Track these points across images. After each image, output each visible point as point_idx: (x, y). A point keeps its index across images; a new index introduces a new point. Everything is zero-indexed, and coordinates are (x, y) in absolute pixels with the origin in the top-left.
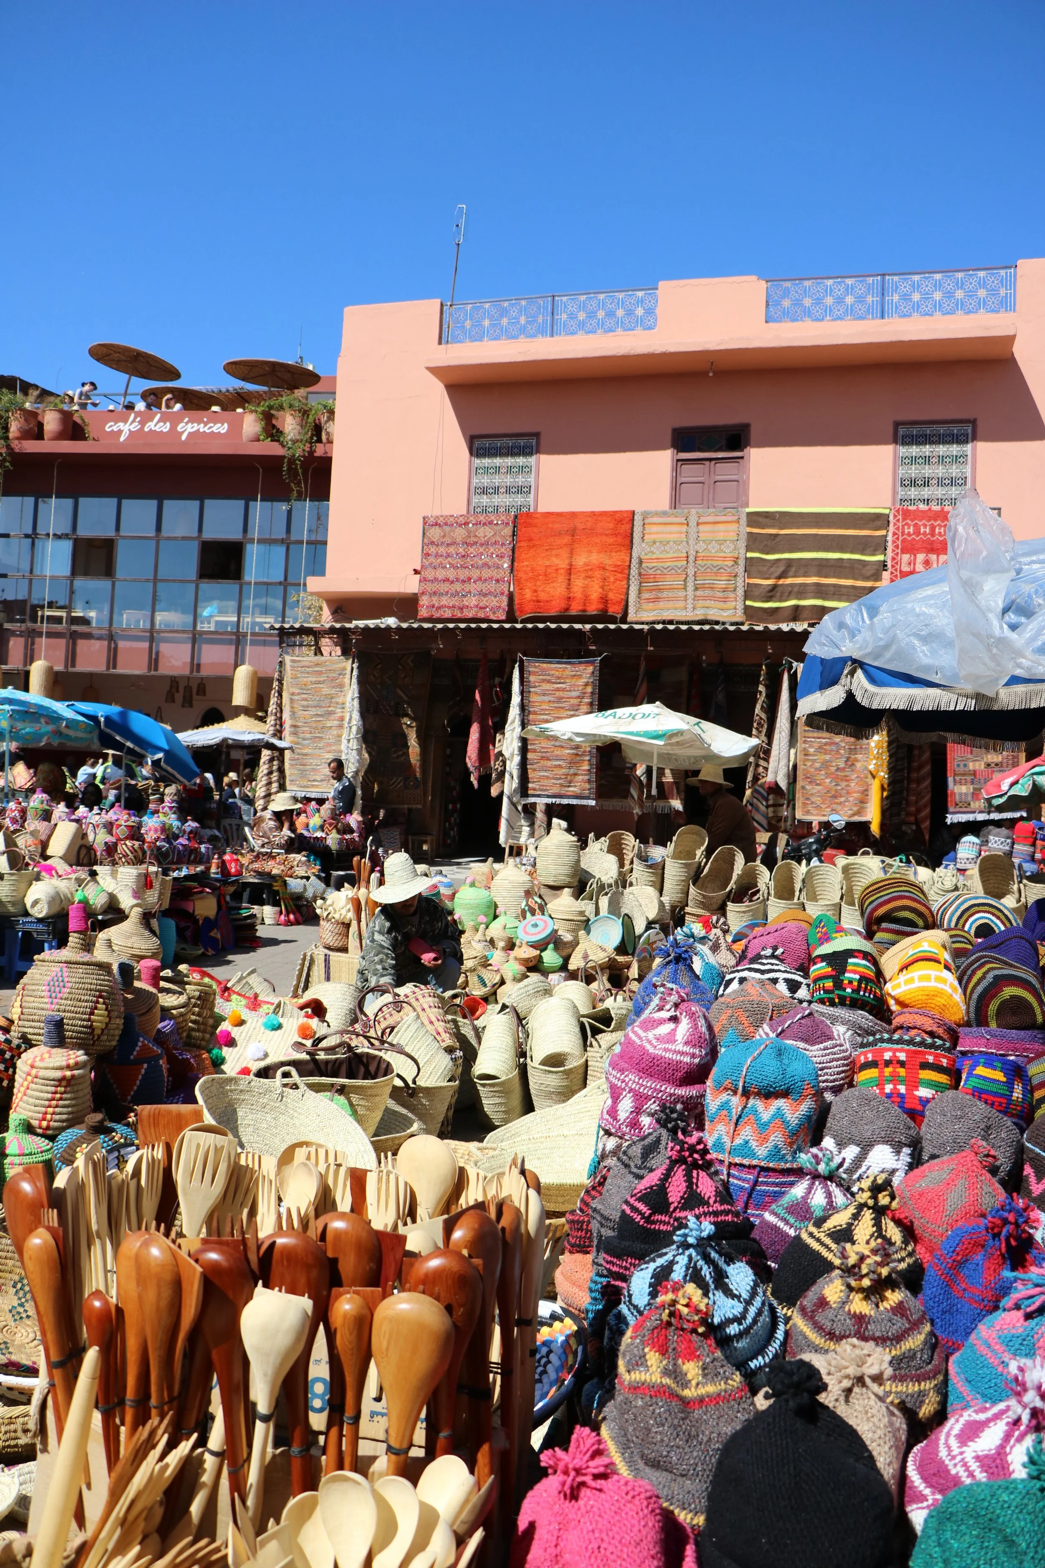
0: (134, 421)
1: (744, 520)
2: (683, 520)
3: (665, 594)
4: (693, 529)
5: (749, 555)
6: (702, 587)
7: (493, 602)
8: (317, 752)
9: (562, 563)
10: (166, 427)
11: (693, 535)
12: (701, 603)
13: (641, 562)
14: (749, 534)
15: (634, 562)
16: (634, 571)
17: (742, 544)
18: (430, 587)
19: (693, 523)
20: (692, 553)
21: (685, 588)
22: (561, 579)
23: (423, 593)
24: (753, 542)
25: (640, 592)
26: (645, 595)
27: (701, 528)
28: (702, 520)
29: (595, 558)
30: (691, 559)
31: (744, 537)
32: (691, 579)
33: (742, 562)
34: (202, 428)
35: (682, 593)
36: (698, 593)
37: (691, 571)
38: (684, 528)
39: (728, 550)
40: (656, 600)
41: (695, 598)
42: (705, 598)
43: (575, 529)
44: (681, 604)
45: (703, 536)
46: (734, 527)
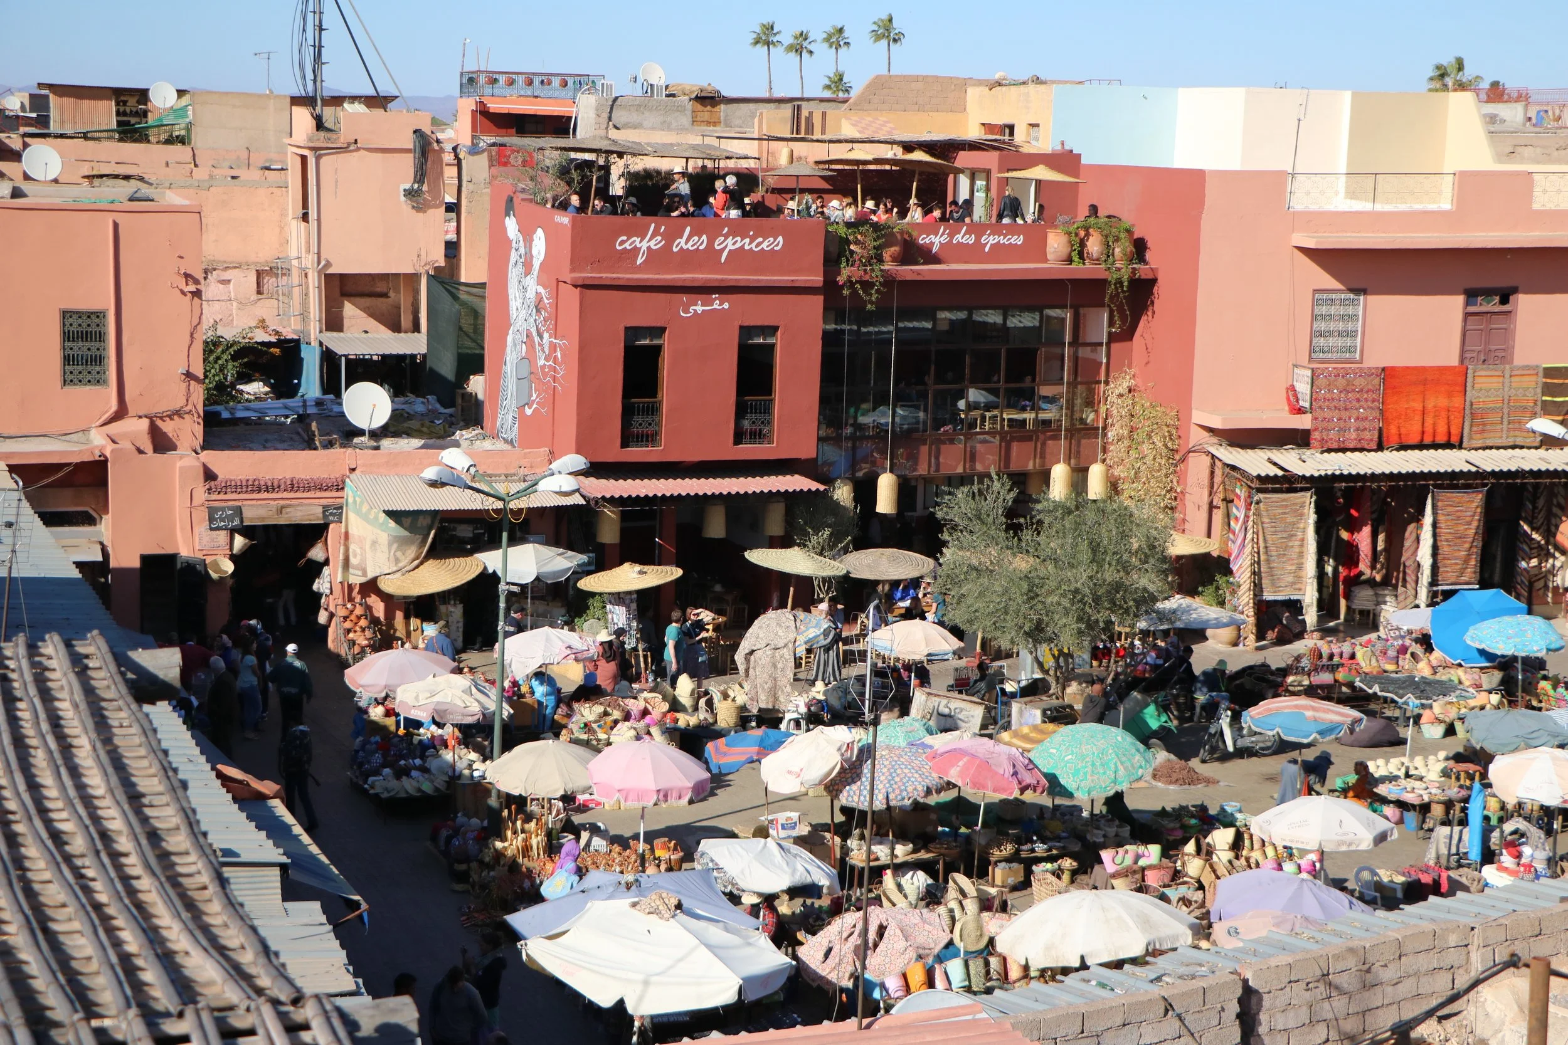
0: (943, 234)
1: (1541, 374)
2: (1500, 373)
3: (1488, 427)
4: (1507, 381)
5: (1545, 398)
6: (1514, 422)
7: (1367, 435)
8: (1281, 565)
9: (1418, 406)
10: (971, 239)
11: (1507, 385)
12: (1512, 433)
13: (1472, 404)
14: (1546, 383)
15: (1468, 403)
16: (1468, 412)
17: (1539, 390)
18: (1320, 425)
19: (1507, 376)
20: (1506, 397)
21: (1502, 423)
22: (1418, 418)
23: (1316, 430)
24: (1548, 389)
25: (1471, 426)
26: (1475, 429)
27: (1513, 379)
28: (1515, 373)
29: (1443, 402)
30: (1506, 402)
31: (1540, 385)
32: (1506, 416)
33: (1539, 403)
34: (1003, 240)
35: (1499, 427)
36: (1511, 426)
37: (1506, 411)
38: (1501, 379)
39: (1530, 396)
40: (1483, 431)
41: (1509, 430)
42: (1515, 430)
43: (1426, 380)
44: (1499, 434)
45: (1514, 385)
46: (1534, 378)
